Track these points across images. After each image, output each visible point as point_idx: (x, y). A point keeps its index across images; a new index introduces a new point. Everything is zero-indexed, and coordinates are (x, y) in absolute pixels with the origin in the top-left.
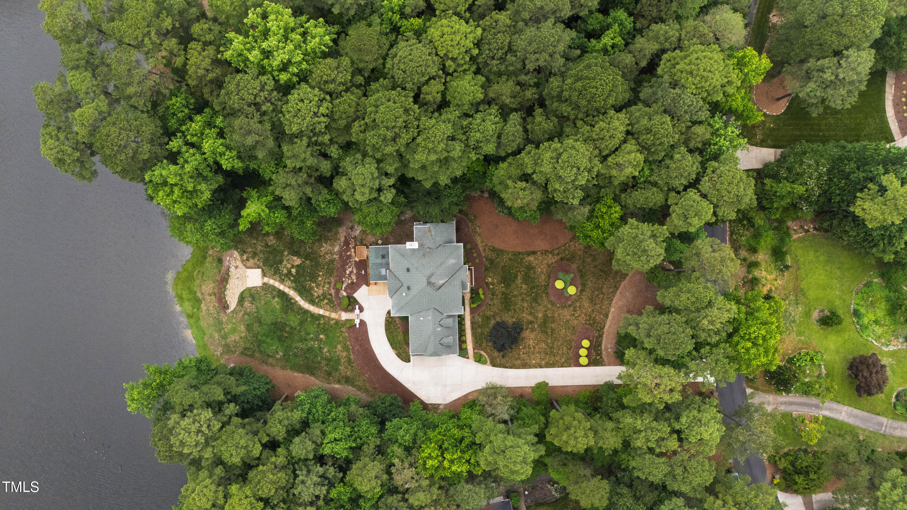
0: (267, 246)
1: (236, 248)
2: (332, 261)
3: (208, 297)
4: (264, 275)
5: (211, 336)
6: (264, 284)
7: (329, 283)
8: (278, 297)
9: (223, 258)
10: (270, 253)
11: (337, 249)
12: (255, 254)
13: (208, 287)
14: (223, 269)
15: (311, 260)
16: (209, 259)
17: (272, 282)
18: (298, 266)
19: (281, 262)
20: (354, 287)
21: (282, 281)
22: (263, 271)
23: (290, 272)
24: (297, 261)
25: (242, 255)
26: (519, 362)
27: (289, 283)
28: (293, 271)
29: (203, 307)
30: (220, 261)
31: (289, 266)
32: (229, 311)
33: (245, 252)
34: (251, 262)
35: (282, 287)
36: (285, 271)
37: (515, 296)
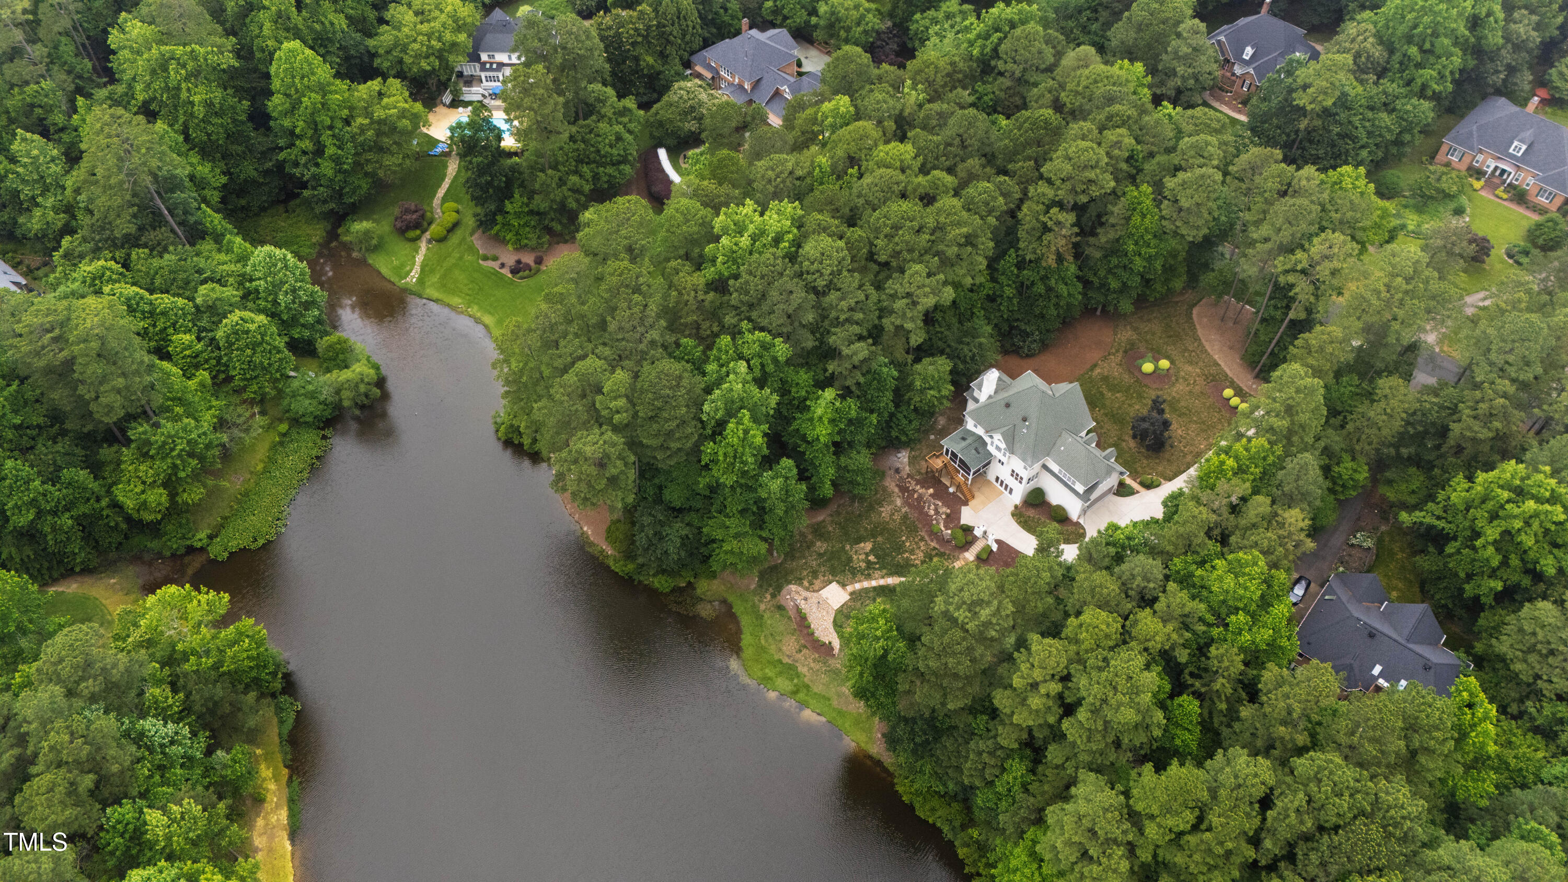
0: (820, 555)
1: (790, 583)
2: (905, 517)
3: (799, 656)
4: (844, 586)
5: (840, 695)
6: (851, 594)
7: (922, 539)
8: (879, 595)
9: (783, 603)
10: (829, 560)
11: (899, 502)
12: (815, 574)
13: (790, 645)
14: (792, 613)
15: (881, 534)
16: (767, 616)
17: (858, 586)
18: (872, 550)
19: (850, 559)
20: (953, 518)
21: (869, 577)
22: (838, 582)
23: (869, 563)
24: (868, 546)
25: (801, 584)
26: (1189, 458)
27: (877, 574)
28: (871, 558)
29: (803, 670)
30: (780, 608)
31: (863, 557)
32: (836, 651)
33: (801, 579)
34: (817, 583)
35: (874, 583)
36: (863, 565)
37: (1120, 408)
